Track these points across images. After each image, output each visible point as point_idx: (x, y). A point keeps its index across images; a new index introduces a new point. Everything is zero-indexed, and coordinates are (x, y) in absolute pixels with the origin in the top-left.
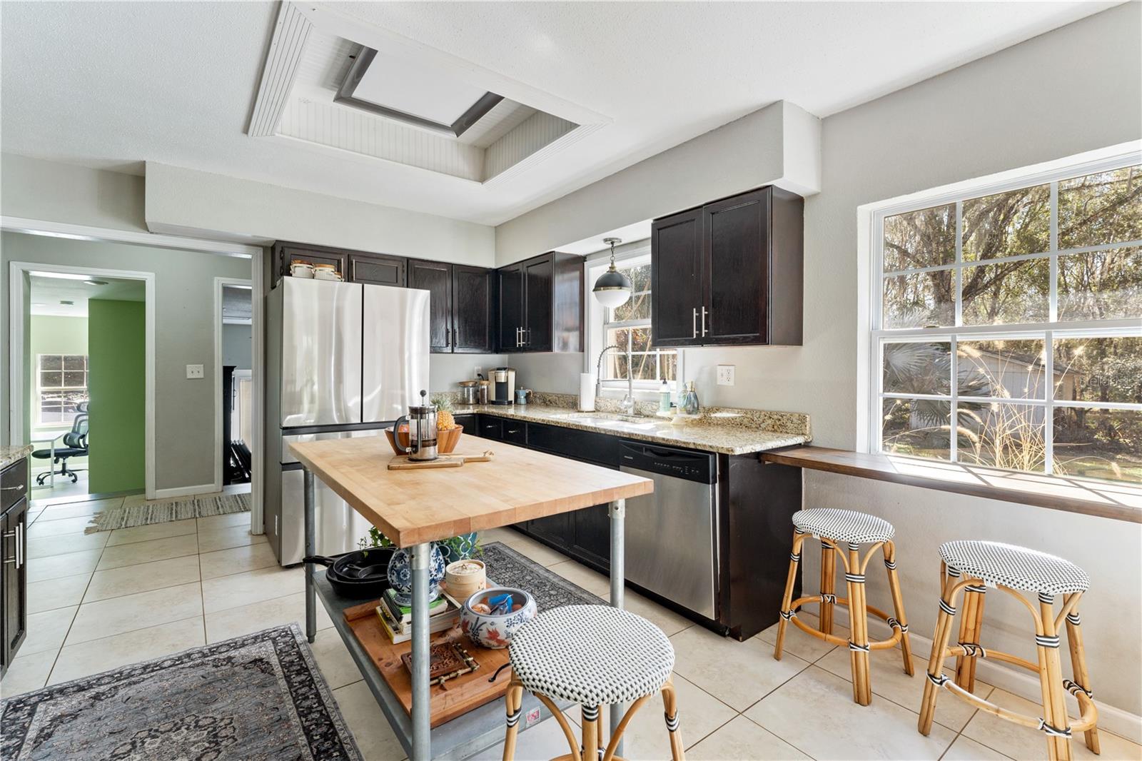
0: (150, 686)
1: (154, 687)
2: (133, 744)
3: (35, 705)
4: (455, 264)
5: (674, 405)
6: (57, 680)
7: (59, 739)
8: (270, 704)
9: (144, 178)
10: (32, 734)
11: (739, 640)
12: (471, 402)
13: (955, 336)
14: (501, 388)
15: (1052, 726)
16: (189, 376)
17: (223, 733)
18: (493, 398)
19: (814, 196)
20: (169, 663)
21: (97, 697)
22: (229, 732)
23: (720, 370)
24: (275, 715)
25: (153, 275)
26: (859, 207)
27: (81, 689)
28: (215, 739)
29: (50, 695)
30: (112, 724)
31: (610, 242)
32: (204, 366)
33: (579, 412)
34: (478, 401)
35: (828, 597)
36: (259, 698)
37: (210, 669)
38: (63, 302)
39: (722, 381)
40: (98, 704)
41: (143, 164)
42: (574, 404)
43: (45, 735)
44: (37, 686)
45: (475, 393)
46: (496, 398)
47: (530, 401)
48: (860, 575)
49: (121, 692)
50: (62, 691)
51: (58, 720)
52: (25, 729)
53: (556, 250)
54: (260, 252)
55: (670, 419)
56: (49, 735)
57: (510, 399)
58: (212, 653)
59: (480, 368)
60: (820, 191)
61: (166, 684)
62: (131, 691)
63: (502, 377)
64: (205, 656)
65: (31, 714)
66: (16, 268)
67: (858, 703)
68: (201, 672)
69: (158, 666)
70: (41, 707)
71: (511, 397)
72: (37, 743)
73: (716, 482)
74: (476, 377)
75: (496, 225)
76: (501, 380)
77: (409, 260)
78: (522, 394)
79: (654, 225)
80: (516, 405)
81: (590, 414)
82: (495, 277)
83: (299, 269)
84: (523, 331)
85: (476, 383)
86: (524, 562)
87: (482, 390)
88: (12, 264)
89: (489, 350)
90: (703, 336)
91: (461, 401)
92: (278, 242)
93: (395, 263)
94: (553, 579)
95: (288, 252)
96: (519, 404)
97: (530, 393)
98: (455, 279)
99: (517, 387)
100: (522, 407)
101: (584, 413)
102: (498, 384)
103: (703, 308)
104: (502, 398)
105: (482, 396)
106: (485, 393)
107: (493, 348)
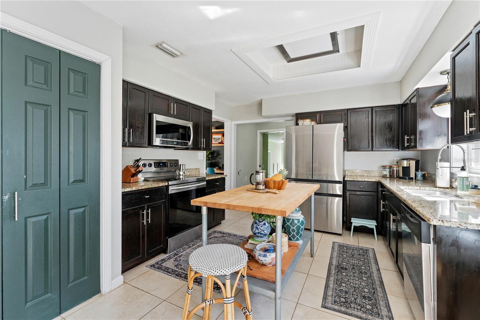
4: (373, 107)
9: (262, 103)
12: (388, 176)
14: (406, 170)
18: (401, 175)
20: (238, 236)
31: (446, 73)
33: (436, 187)
34: (391, 176)
41: (262, 99)
45: (390, 172)
46: (403, 176)
47: (425, 179)
50: (221, 232)
53: (419, 86)
57: (411, 177)
59: (399, 159)
63: (405, 164)
68: (240, 241)
71: (412, 175)
73: (430, 243)
74: (395, 163)
75: (400, 80)
76: (405, 166)
77: (348, 110)
78: (420, 174)
79: (451, 55)
80: (415, 182)
81: (442, 189)
82: (402, 108)
83: (300, 122)
84: (406, 137)
85: (391, 166)
86: (372, 261)
87: (393, 170)
88: (258, 131)
89: (397, 148)
90: (468, 133)
91: (382, 176)
92: (296, 114)
93: (341, 113)
94: (375, 274)
95: (299, 116)
96: (417, 180)
97: (425, 174)
98: (374, 114)
99: (417, 170)
100: (419, 182)
101: (438, 189)
102: (403, 167)
103: (468, 111)
104: (407, 176)
105: (393, 173)
106: (395, 172)
107: (400, 148)
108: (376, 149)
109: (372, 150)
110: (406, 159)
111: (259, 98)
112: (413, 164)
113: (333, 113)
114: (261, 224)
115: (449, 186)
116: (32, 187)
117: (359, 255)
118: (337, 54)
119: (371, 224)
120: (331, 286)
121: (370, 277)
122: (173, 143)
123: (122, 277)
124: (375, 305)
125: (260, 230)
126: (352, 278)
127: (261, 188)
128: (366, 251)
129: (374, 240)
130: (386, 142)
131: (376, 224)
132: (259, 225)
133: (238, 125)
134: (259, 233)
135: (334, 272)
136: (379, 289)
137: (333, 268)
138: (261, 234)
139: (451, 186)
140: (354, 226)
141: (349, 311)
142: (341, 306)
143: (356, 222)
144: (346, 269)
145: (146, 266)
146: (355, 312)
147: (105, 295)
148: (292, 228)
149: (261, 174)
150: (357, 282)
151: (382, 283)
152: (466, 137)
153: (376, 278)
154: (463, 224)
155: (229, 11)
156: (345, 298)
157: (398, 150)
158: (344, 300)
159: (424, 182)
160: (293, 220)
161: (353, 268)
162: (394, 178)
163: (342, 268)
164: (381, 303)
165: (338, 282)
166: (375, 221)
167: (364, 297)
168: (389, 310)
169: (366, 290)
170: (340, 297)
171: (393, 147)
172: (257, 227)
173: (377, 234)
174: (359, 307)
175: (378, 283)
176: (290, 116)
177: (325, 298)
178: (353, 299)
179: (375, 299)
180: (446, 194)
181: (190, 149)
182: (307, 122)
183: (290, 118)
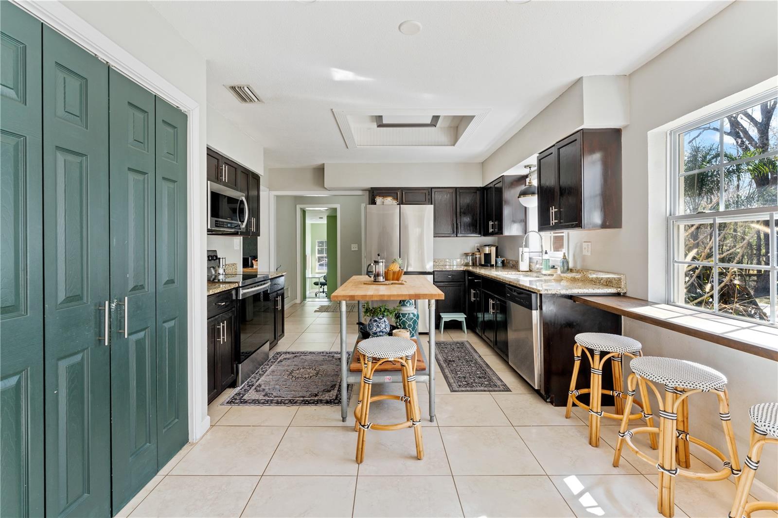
0: (309, 357)
1: (310, 358)
2: (298, 369)
3: (282, 354)
4: (458, 188)
5: (556, 267)
6: (289, 350)
7: (283, 363)
8: (337, 370)
9: (324, 169)
10: (278, 360)
11: (553, 405)
12: (471, 265)
13: (715, 218)
14: (488, 256)
15: (662, 465)
16: (353, 249)
17: (320, 373)
18: (483, 263)
19: (626, 127)
21: (295, 356)
22: (322, 373)
23: (585, 245)
24: (336, 373)
25: (339, 205)
26: (648, 132)
27: (293, 353)
28: (317, 374)
29: (284, 353)
30: (296, 363)
31: (528, 167)
32: (358, 245)
33: (519, 271)
34: (474, 264)
35: (616, 393)
36: (335, 368)
37: (326, 357)
38: (320, 218)
39: (585, 253)
40: (295, 358)
41: (324, 164)
42: (515, 267)
43: (281, 361)
44: (284, 350)
45: (472, 260)
47: (504, 265)
48: (598, 370)
49: (302, 357)
50: (289, 353)
51: (285, 359)
52: (277, 359)
53: (505, 174)
54: (367, 193)
55: (552, 275)
56: (282, 361)
57: (492, 264)
58: (329, 353)
59: (479, 245)
60: (628, 124)
61: (313, 358)
62: (304, 357)
63: (487, 250)
64: (327, 353)
65: (280, 356)
66: (298, 207)
67: (590, 444)
68: (324, 357)
69: (314, 353)
70: (283, 355)
71: (493, 262)
72: (279, 362)
73: (537, 310)
74: (476, 250)
75: (482, 161)
76: (487, 252)
77: (432, 188)
78: (500, 260)
79: (538, 157)
80: (496, 268)
81: (524, 273)
82: (484, 191)
83: (379, 200)
84: (491, 223)
85: (473, 254)
86: (472, 351)
87: (476, 258)
88: (297, 206)
89: (479, 234)
90: (554, 224)
91: (464, 264)
92: (371, 188)
93: (425, 191)
94: (479, 360)
95: (375, 192)
96: (498, 267)
97: (504, 260)
98: (458, 197)
99: (497, 256)
100: (500, 268)
101: (521, 273)
102: (485, 254)
103: (553, 207)
104: (488, 263)
105: (476, 261)
106: (478, 260)
107: (482, 234)
108: (461, 235)
109: (457, 236)
110: (488, 246)
111: (318, 162)
112: (493, 249)
113: (416, 191)
114: (381, 321)
115: (528, 270)
116: (132, 291)
117: (458, 348)
118: (433, 128)
119: (461, 317)
120: (449, 376)
121: (476, 363)
122: (227, 225)
123: (209, 417)
124: (490, 380)
125: (382, 328)
126: (462, 366)
127: (382, 280)
128: (462, 344)
129: (463, 333)
130: (470, 227)
131: (466, 316)
132: (380, 323)
133: (278, 197)
134: (380, 332)
135: (445, 366)
136: (488, 370)
137: (442, 362)
138: (383, 332)
139: (530, 269)
140: (445, 322)
141: (473, 389)
142: (466, 387)
143: (447, 317)
144: (454, 361)
145: (221, 405)
146: (479, 388)
147: (197, 443)
148: (409, 323)
149: (381, 264)
150: (468, 369)
151: (487, 365)
152: (551, 226)
153: (481, 363)
154: (558, 291)
155: (362, 78)
156: (466, 381)
157: (480, 236)
158: (466, 383)
159: (503, 268)
160: (409, 314)
161: (459, 359)
162: (476, 266)
163: (450, 361)
164: (493, 378)
165: (454, 372)
166: (463, 314)
167: (480, 377)
168: (502, 381)
169: (478, 373)
170: (461, 382)
171: (476, 233)
172: (378, 326)
173: (467, 328)
174: (480, 385)
175: (484, 366)
176: (359, 190)
177: (450, 385)
178: (472, 381)
179: (489, 377)
180: (527, 276)
181: (239, 233)
182: (389, 200)
183: (360, 193)
